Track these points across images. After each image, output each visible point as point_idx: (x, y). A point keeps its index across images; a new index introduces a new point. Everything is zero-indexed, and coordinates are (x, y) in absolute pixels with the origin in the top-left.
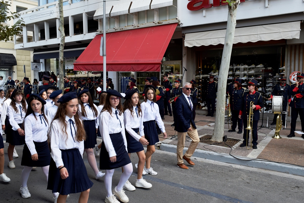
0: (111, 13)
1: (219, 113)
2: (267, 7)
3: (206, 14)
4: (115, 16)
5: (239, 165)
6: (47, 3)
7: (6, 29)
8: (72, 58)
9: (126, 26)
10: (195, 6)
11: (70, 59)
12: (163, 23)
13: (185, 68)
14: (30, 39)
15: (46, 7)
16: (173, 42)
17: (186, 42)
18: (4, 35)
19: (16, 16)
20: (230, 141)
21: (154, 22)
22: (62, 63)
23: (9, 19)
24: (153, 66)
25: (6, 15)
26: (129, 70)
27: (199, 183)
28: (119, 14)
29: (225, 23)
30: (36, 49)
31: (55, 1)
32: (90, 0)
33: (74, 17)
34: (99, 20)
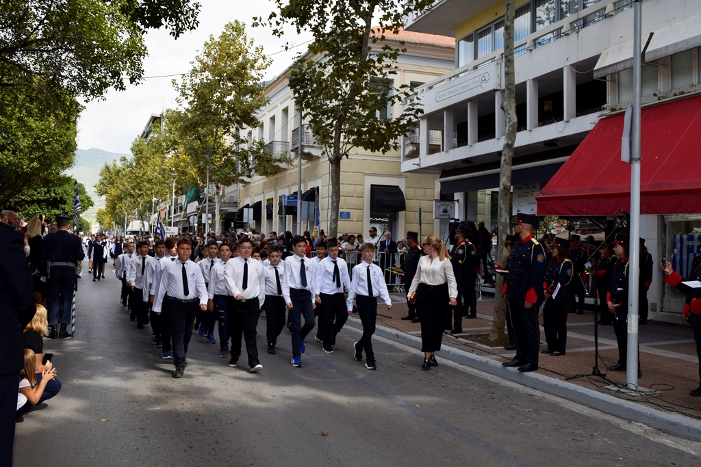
0: (647, 51)
4: (660, 60)
6: (476, 57)
7: (385, 125)
8: (530, 186)
9: (695, 83)
11: (525, 190)
14: (433, 149)
15: (473, 69)
18: (379, 140)
19: (406, 94)
22: (506, 194)
30: (445, 170)
31: (494, 48)
32: (583, 31)
33: (540, 81)
34: (608, 78)
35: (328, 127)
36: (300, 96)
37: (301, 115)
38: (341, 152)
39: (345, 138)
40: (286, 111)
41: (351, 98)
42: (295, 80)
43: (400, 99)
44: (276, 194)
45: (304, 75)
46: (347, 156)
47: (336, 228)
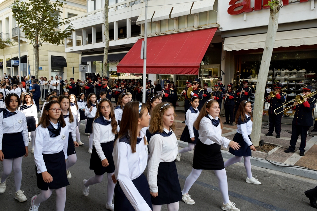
0: (153, 18)
1: (256, 117)
2: (312, 10)
3: (246, 18)
4: (157, 21)
5: (275, 170)
6: (95, 9)
7: (58, 34)
8: (116, 61)
9: (167, 30)
10: (235, 10)
11: (114, 62)
12: (203, 27)
13: (222, 72)
14: (78, 43)
15: (94, 14)
16: (212, 46)
17: (226, 46)
18: (56, 39)
19: (67, 22)
20: (266, 146)
21: (194, 27)
22: (106, 66)
23: (60, 25)
24: (191, 69)
25: (58, 21)
26: (168, 72)
27: (232, 185)
28: (160, 19)
29: (266, 27)
30: (84, 52)
31: (102, 7)
32: (133, 6)
33: (119, 22)
34: (141, 25)
35: (32, 32)
36: (18, 17)
37: (19, 26)
38: (38, 43)
39: (40, 38)
40: (7, 19)
41: (42, 21)
42: (15, 9)
43: (64, 23)
44: (4, 57)
45: (20, 8)
46: (42, 45)
47: (38, 75)
